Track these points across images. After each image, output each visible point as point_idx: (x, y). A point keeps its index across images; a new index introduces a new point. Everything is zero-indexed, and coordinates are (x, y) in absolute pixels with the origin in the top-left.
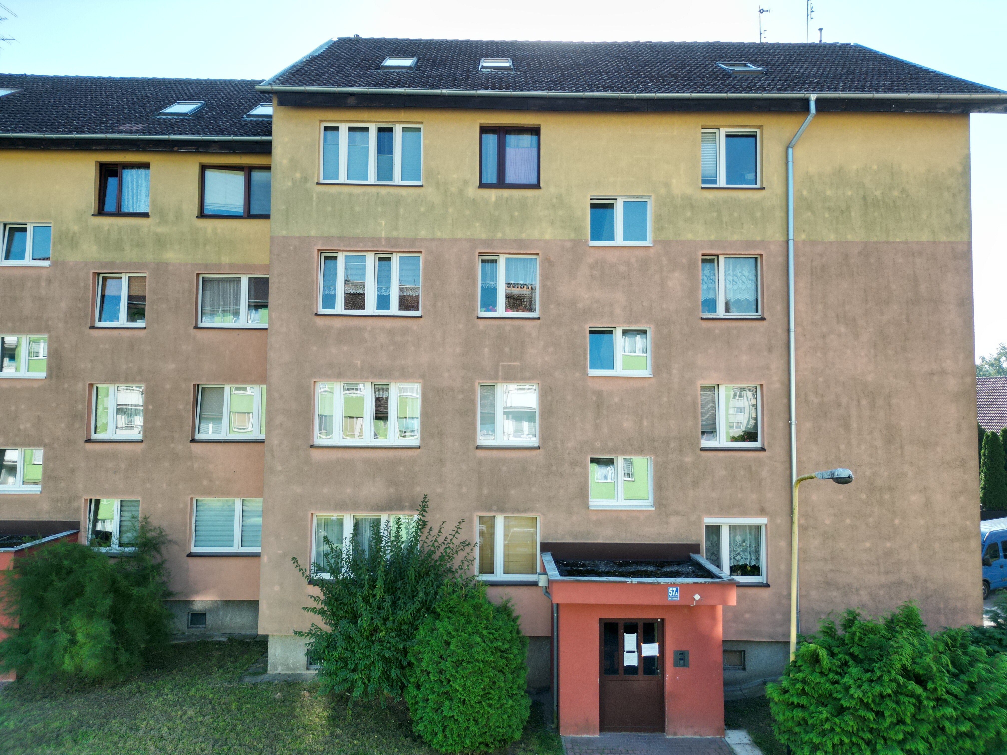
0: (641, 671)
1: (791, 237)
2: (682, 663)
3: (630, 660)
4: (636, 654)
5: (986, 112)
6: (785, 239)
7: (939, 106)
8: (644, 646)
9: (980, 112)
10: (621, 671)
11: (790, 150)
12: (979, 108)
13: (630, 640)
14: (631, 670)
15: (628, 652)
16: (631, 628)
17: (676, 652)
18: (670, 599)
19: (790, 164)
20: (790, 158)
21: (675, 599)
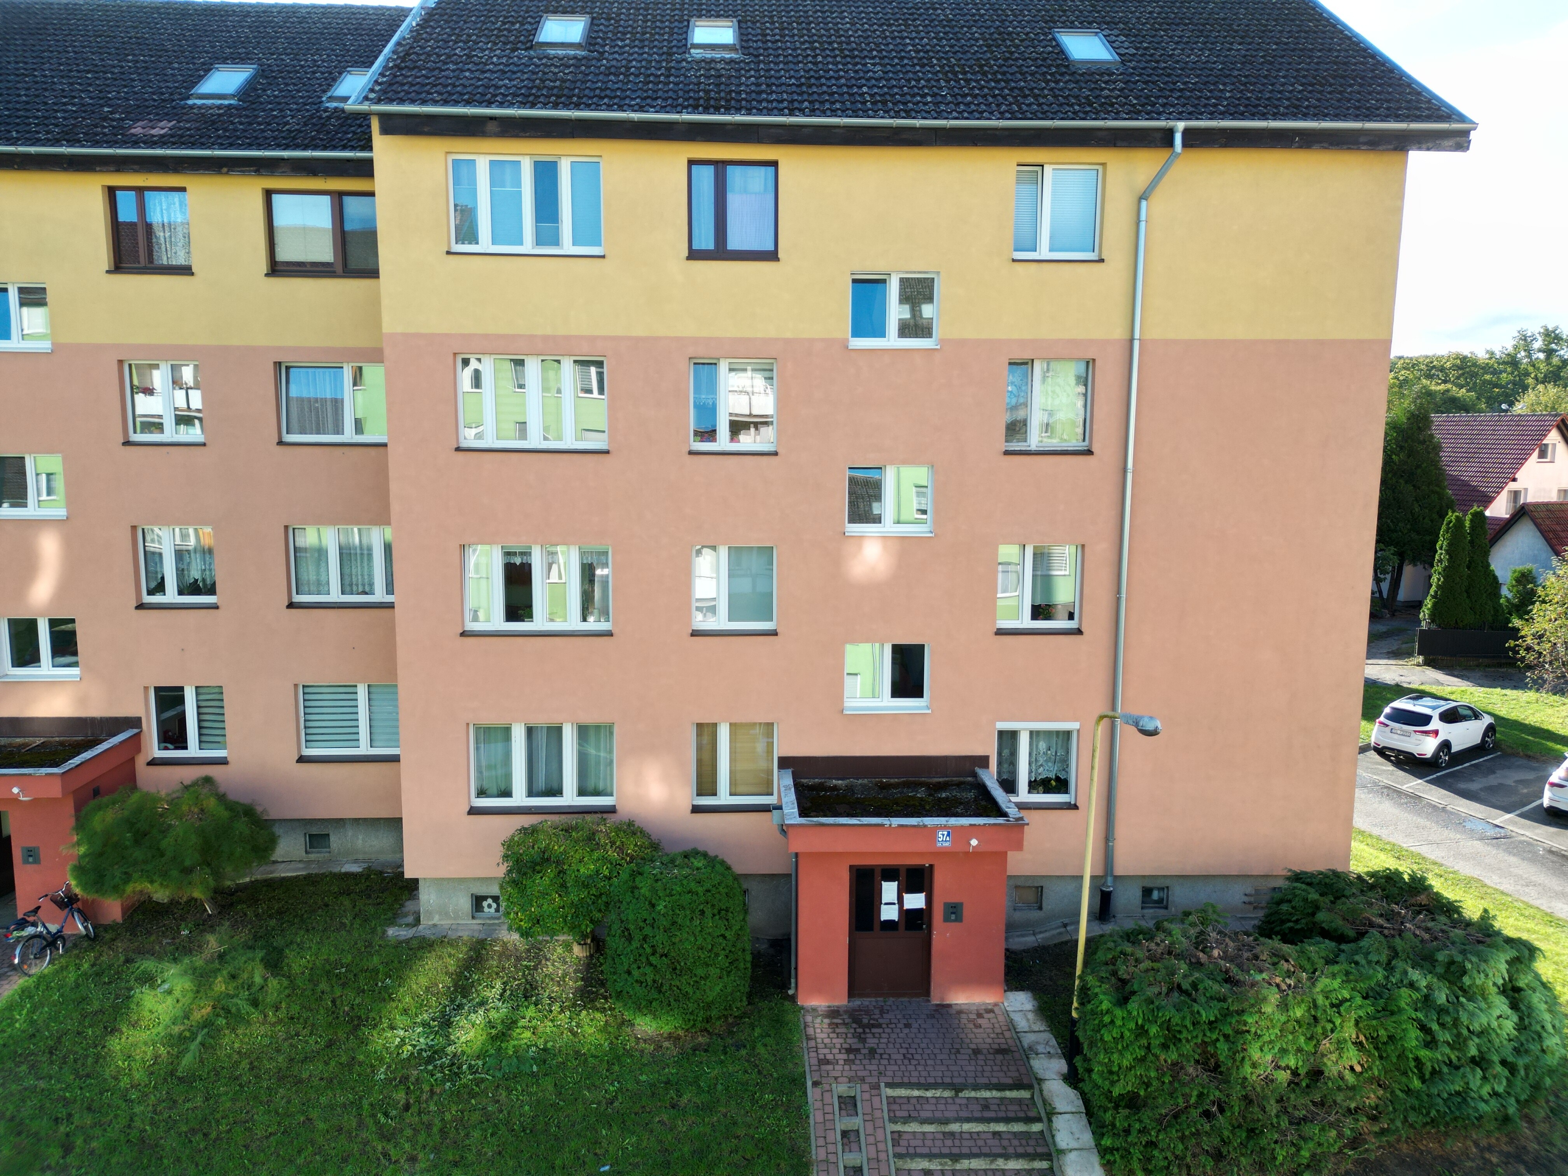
0: (902, 926)
1: (1137, 335)
2: (953, 917)
3: (889, 913)
4: (896, 906)
5: (1428, 149)
6: (1127, 336)
7: (1362, 139)
8: (907, 897)
9: (1420, 149)
10: (877, 926)
11: (1144, 203)
12: (1419, 143)
13: (889, 890)
14: (890, 924)
15: (886, 904)
16: (890, 874)
17: (946, 905)
18: (939, 845)
19: (1143, 225)
20: (1143, 217)
21: (947, 844)
